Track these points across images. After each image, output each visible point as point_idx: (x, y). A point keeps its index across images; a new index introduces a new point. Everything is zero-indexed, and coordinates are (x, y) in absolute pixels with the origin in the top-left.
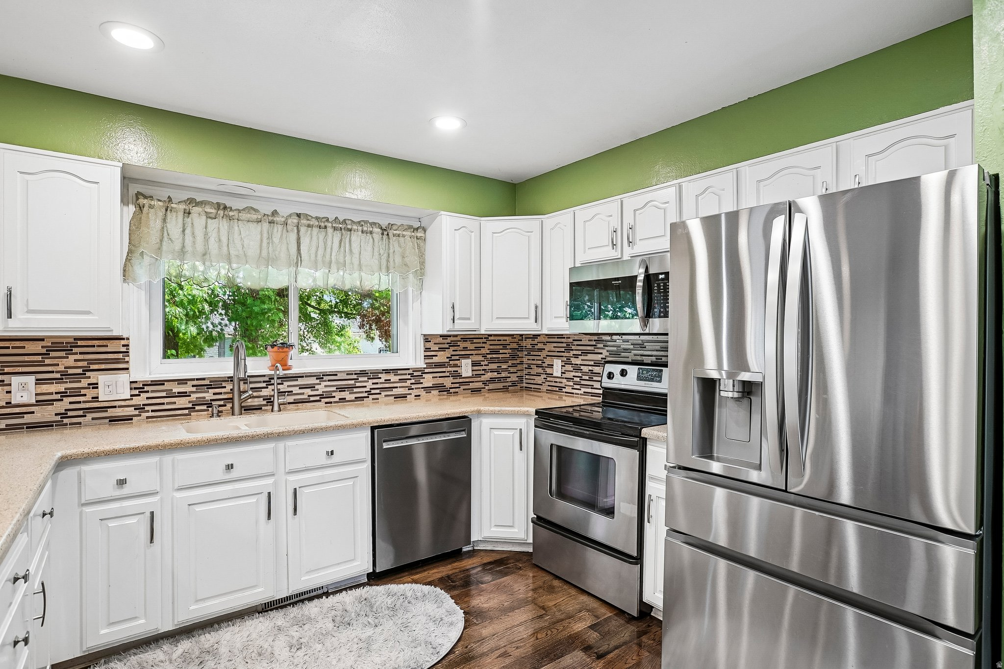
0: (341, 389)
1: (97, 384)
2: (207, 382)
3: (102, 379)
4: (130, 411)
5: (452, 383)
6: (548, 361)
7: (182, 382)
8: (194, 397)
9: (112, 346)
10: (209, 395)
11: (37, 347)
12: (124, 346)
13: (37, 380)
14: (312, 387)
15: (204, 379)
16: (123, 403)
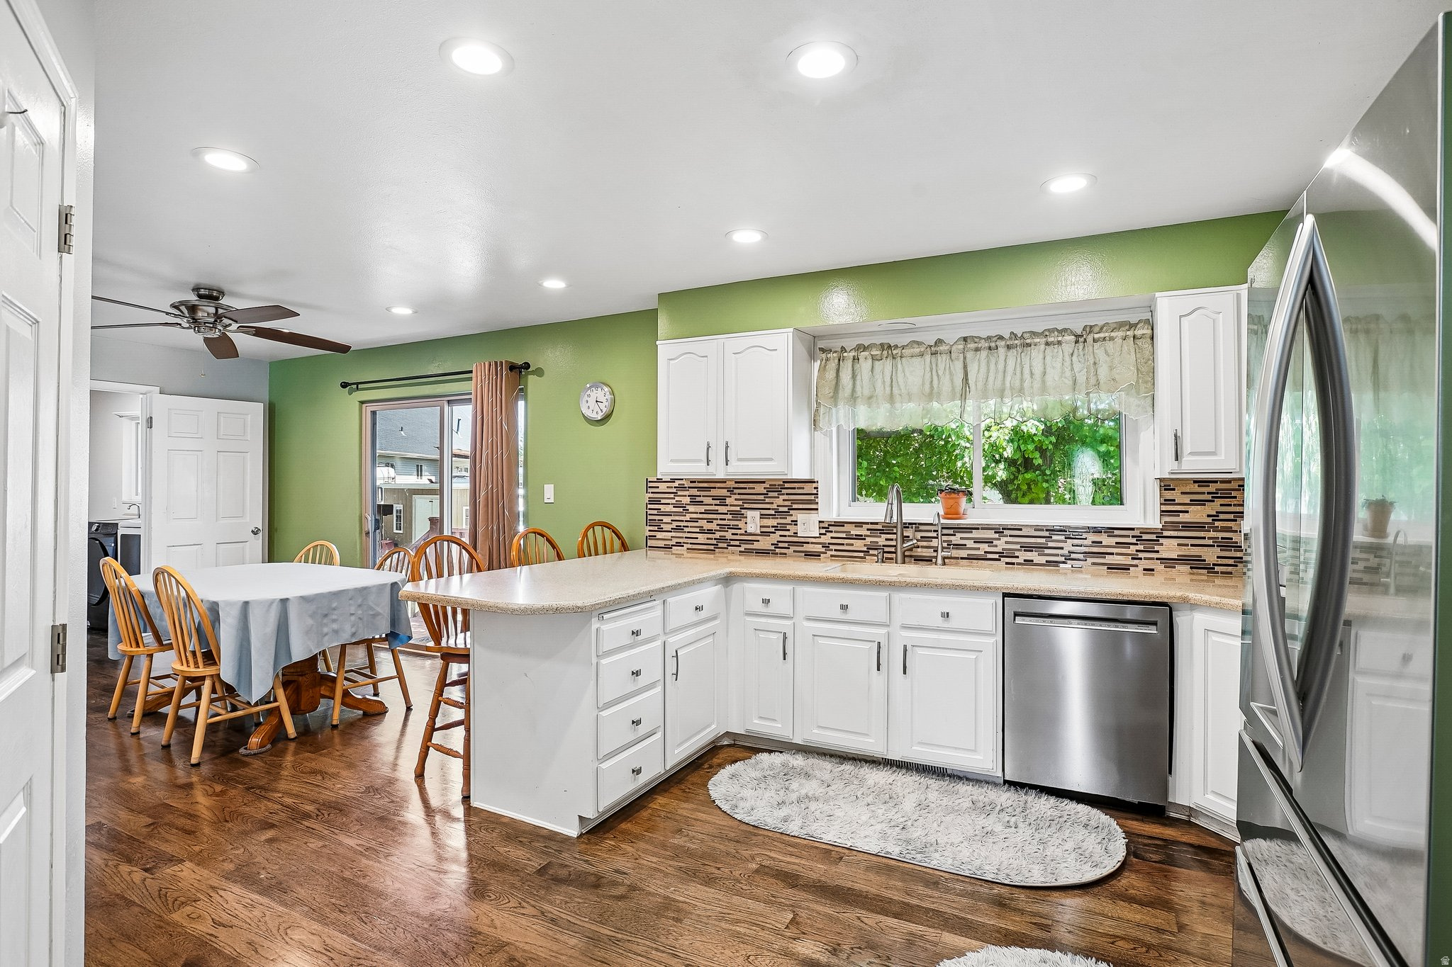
1: (797, 521)
2: (879, 527)
3: (800, 517)
4: (819, 548)
5: (1218, 557)
7: (859, 524)
8: (869, 540)
9: (808, 488)
10: (881, 540)
11: (760, 488)
12: (815, 488)
13: (761, 515)
14: (989, 542)
15: (877, 523)
16: (814, 540)
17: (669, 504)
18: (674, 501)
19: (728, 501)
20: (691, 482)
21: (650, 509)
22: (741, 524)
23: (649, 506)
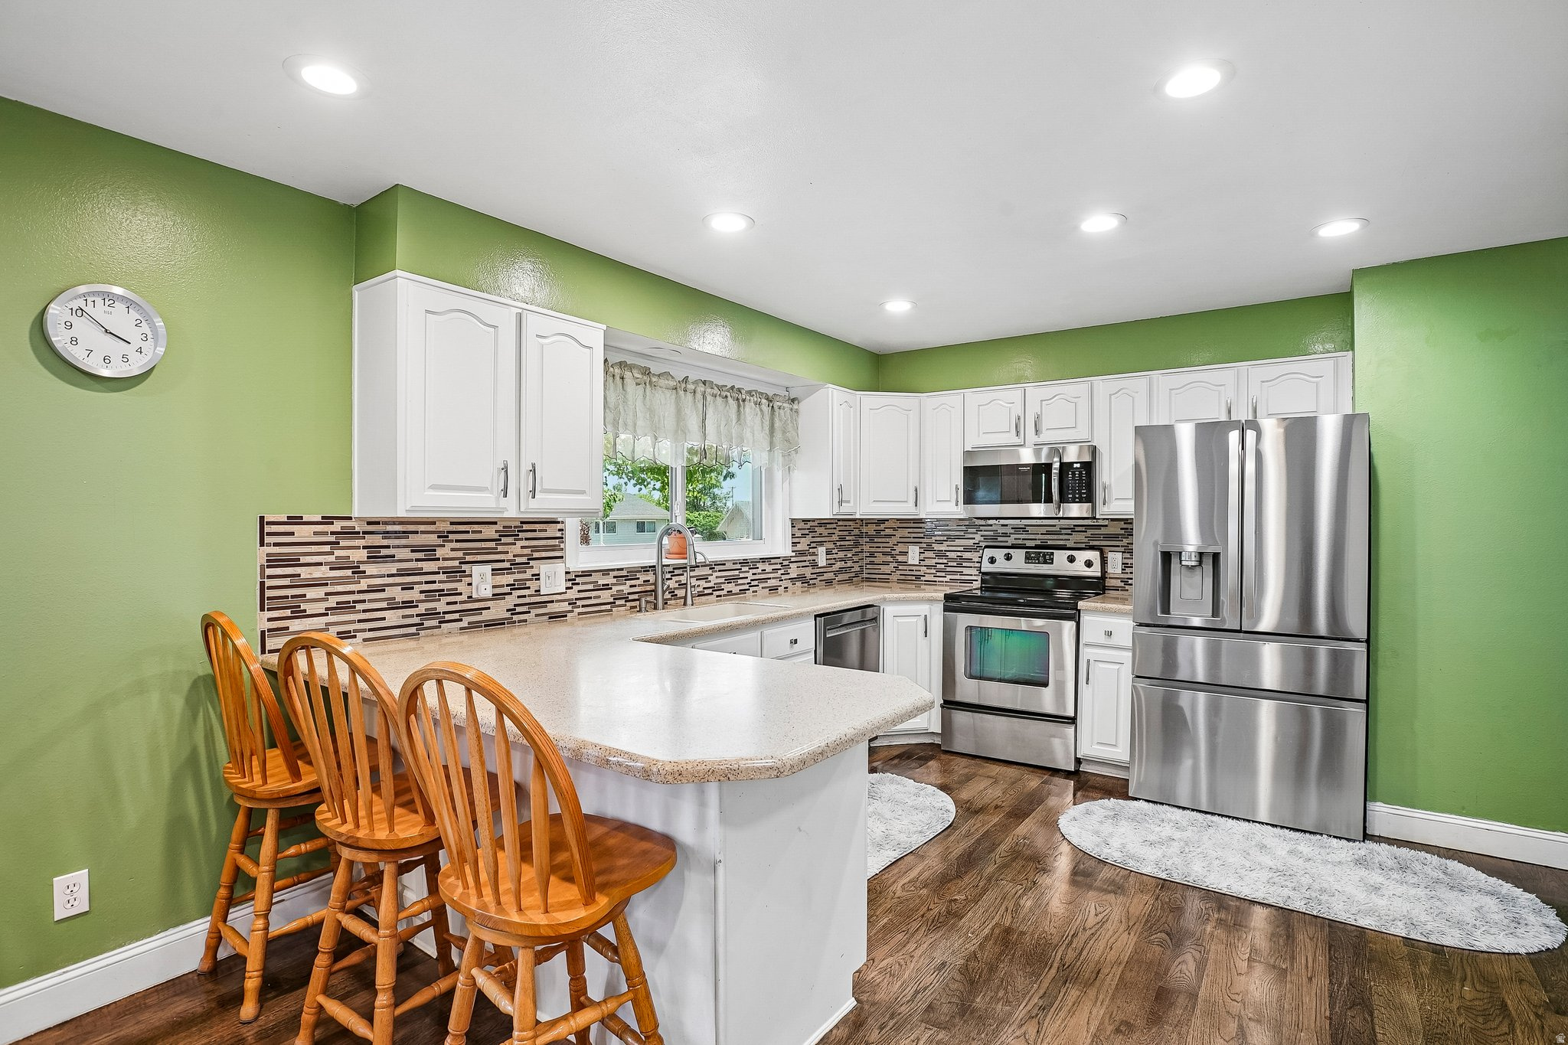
0: (729, 580)
1: (539, 575)
2: (624, 573)
3: (544, 568)
4: (565, 607)
5: (812, 574)
6: (899, 548)
7: (606, 572)
8: (614, 589)
9: (552, 531)
10: (626, 588)
11: (489, 532)
12: (559, 530)
13: (493, 570)
14: (705, 578)
15: (622, 569)
16: (559, 597)
17: (320, 564)
18: (331, 558)
19: (440, 553)
20: (369, 523)
21: (269, 577)
22: (461, 587)
23: (269, 572)
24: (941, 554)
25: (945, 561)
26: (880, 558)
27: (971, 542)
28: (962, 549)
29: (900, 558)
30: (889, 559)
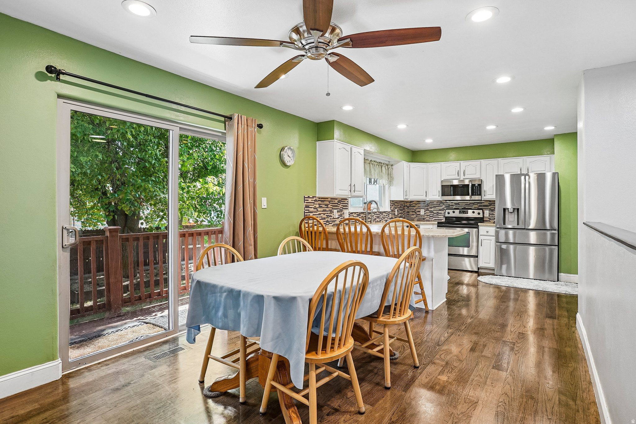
1: (344, 213)
3: (345, 211)
6: (418, 210)
7: (355, 213)
9: (346, 201)
11: (336, 201)
13: (337, 211)
17: (312, 208)
18: (313, 206)
19: (329, 206)
20: (319, 198)
21: (306, 210)
22: (332, 215)
23: (306, 209)
24: (431, 212)
25: (433, 214)
26: (411, 213)
27: (442, 208)
28: (438, 210)
29: (418, 213)
30: (414, 213)
